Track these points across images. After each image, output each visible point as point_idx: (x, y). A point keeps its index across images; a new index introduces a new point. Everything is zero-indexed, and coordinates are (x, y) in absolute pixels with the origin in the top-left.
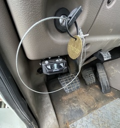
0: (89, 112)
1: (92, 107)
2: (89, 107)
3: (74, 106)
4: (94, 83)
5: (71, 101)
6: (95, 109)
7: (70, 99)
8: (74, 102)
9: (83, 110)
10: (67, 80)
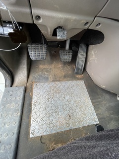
0: (53, 81)
1: (57, 79)
2: (56, 78)
3: (45, 74)
4: (69, 62)
5: (44, 70)
6: (59, 81)
7: (45, 69)
8: (47, 71)
9: (49, 79)
10: (35, 49)
